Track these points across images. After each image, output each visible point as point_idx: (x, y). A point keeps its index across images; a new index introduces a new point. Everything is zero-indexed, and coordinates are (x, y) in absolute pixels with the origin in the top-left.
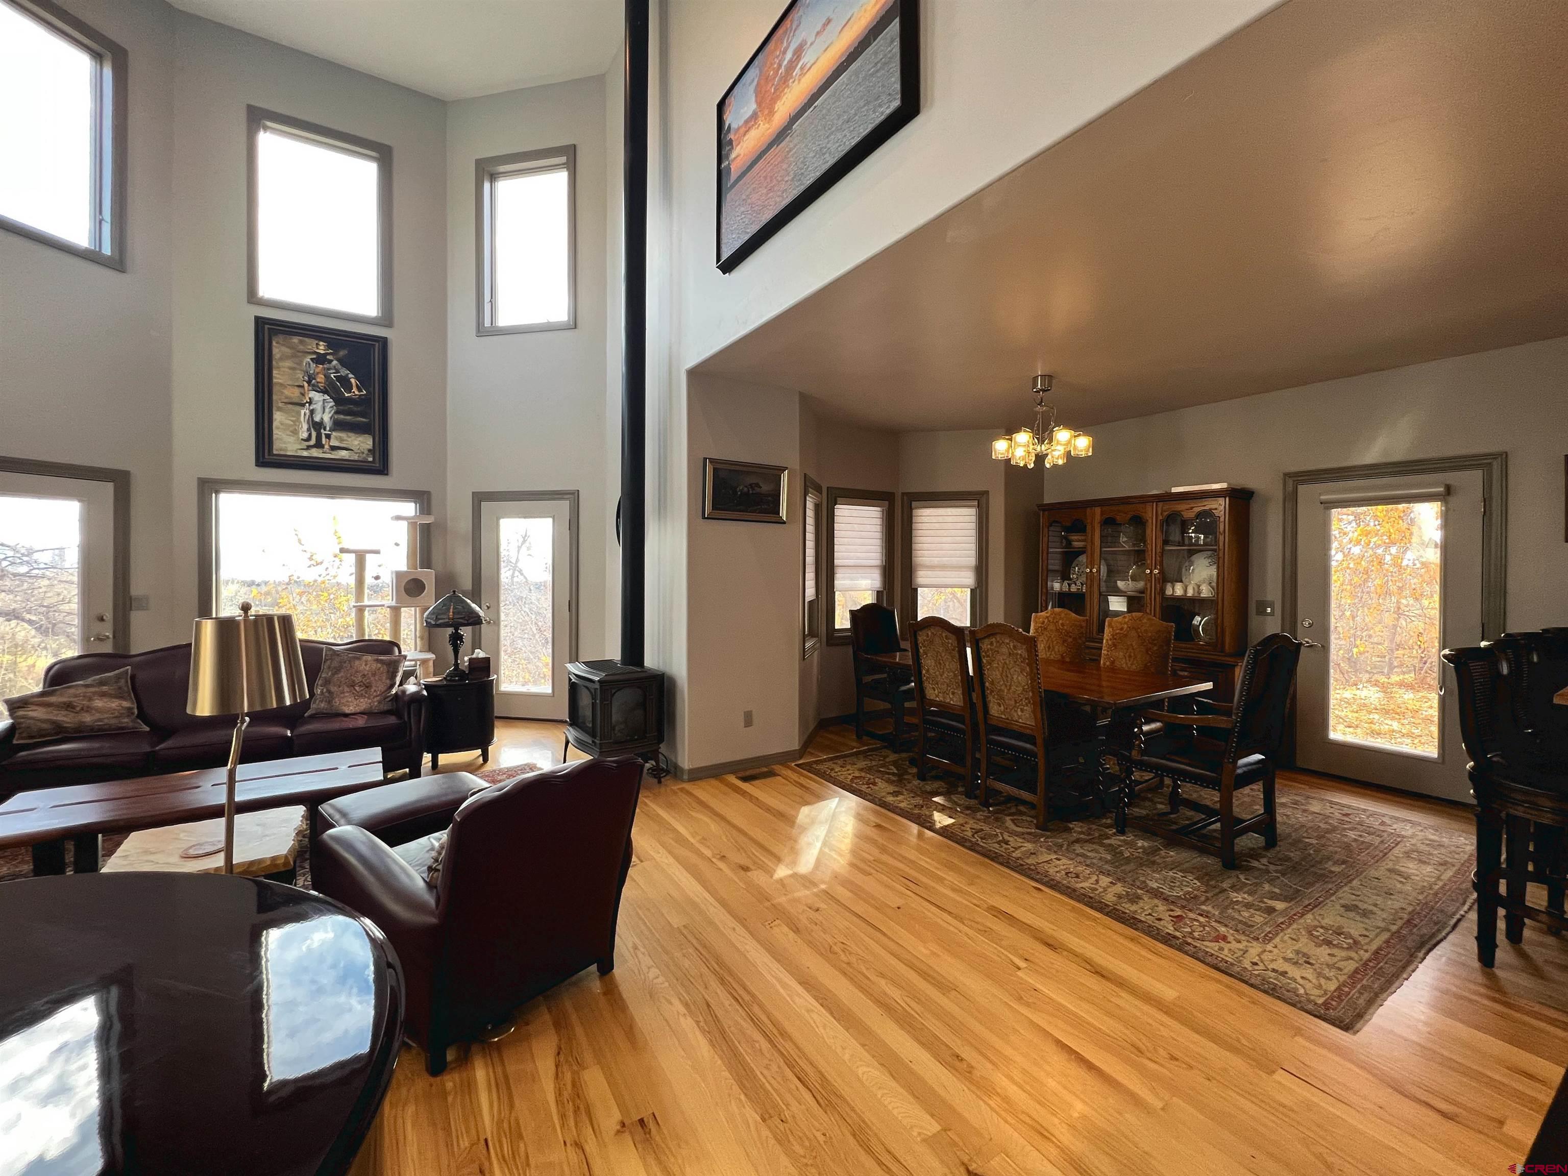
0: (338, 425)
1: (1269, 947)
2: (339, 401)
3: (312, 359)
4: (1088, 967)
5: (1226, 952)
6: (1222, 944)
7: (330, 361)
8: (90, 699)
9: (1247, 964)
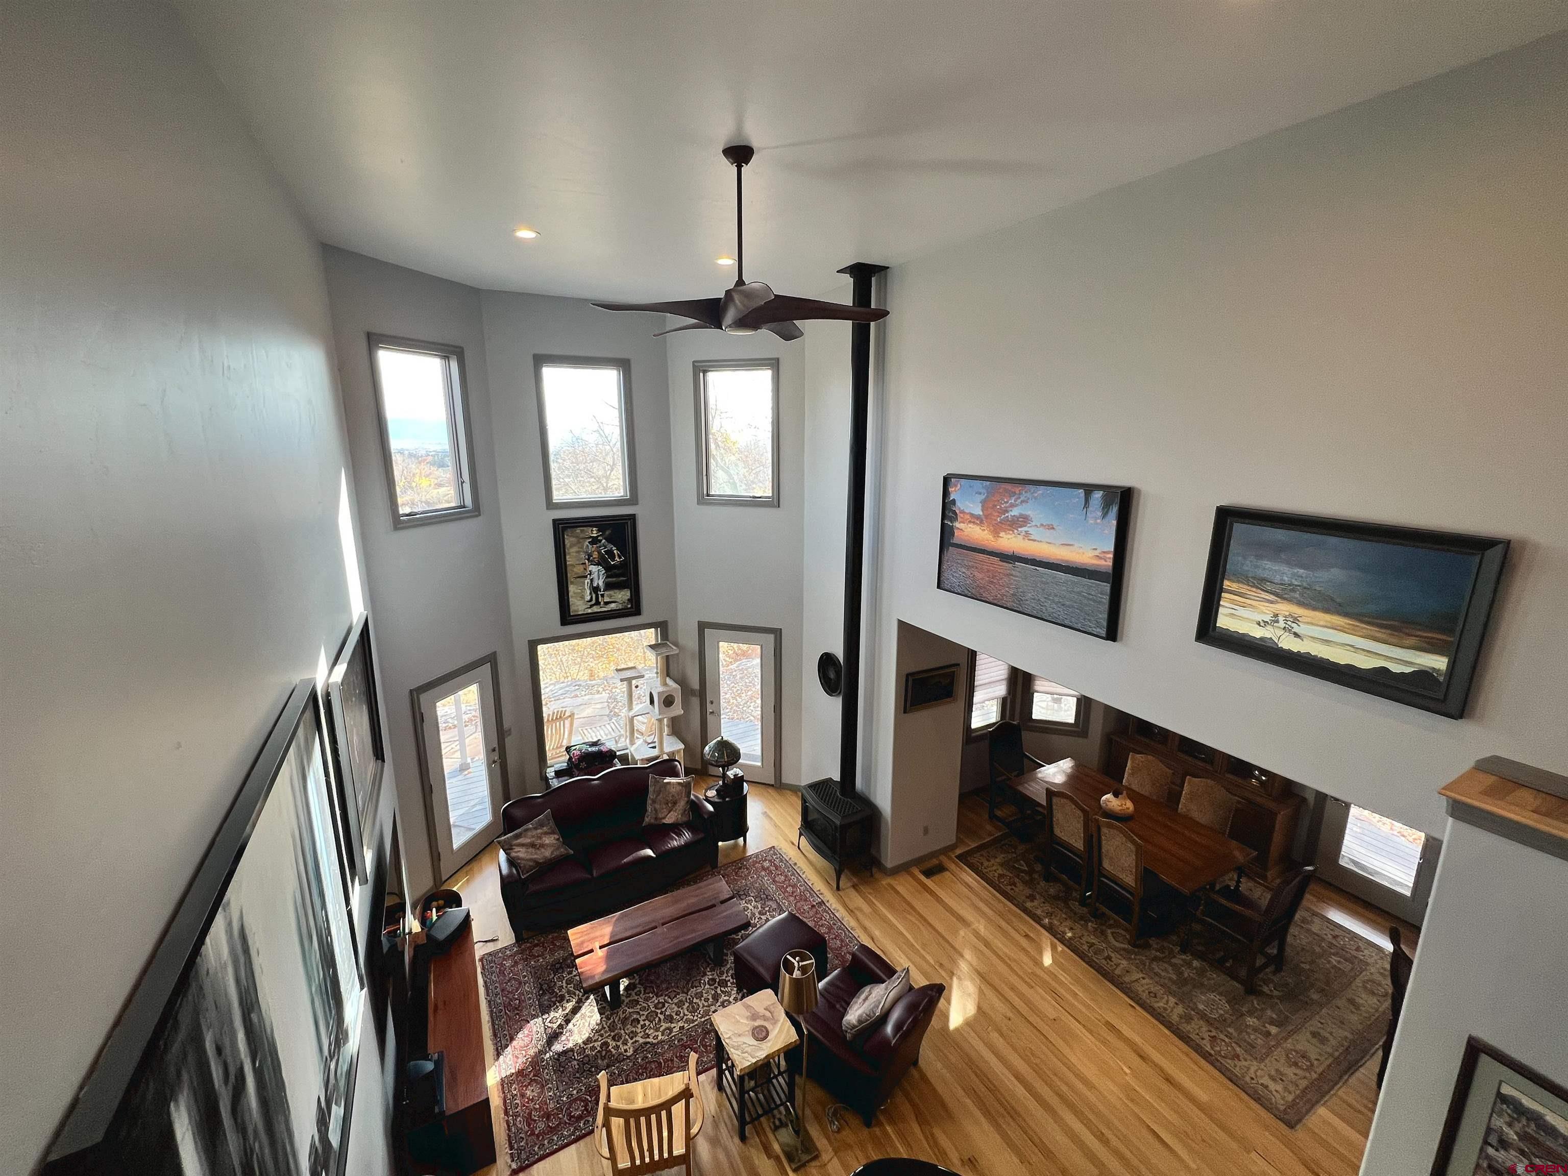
1: (1262, 1066)
3: (589, 542)
4: (1162, 1074)
5: (1238, 1069)
6: (1236, 1062)
7: (600, 541)
8: (540, 838)
9: (1248, 1079)
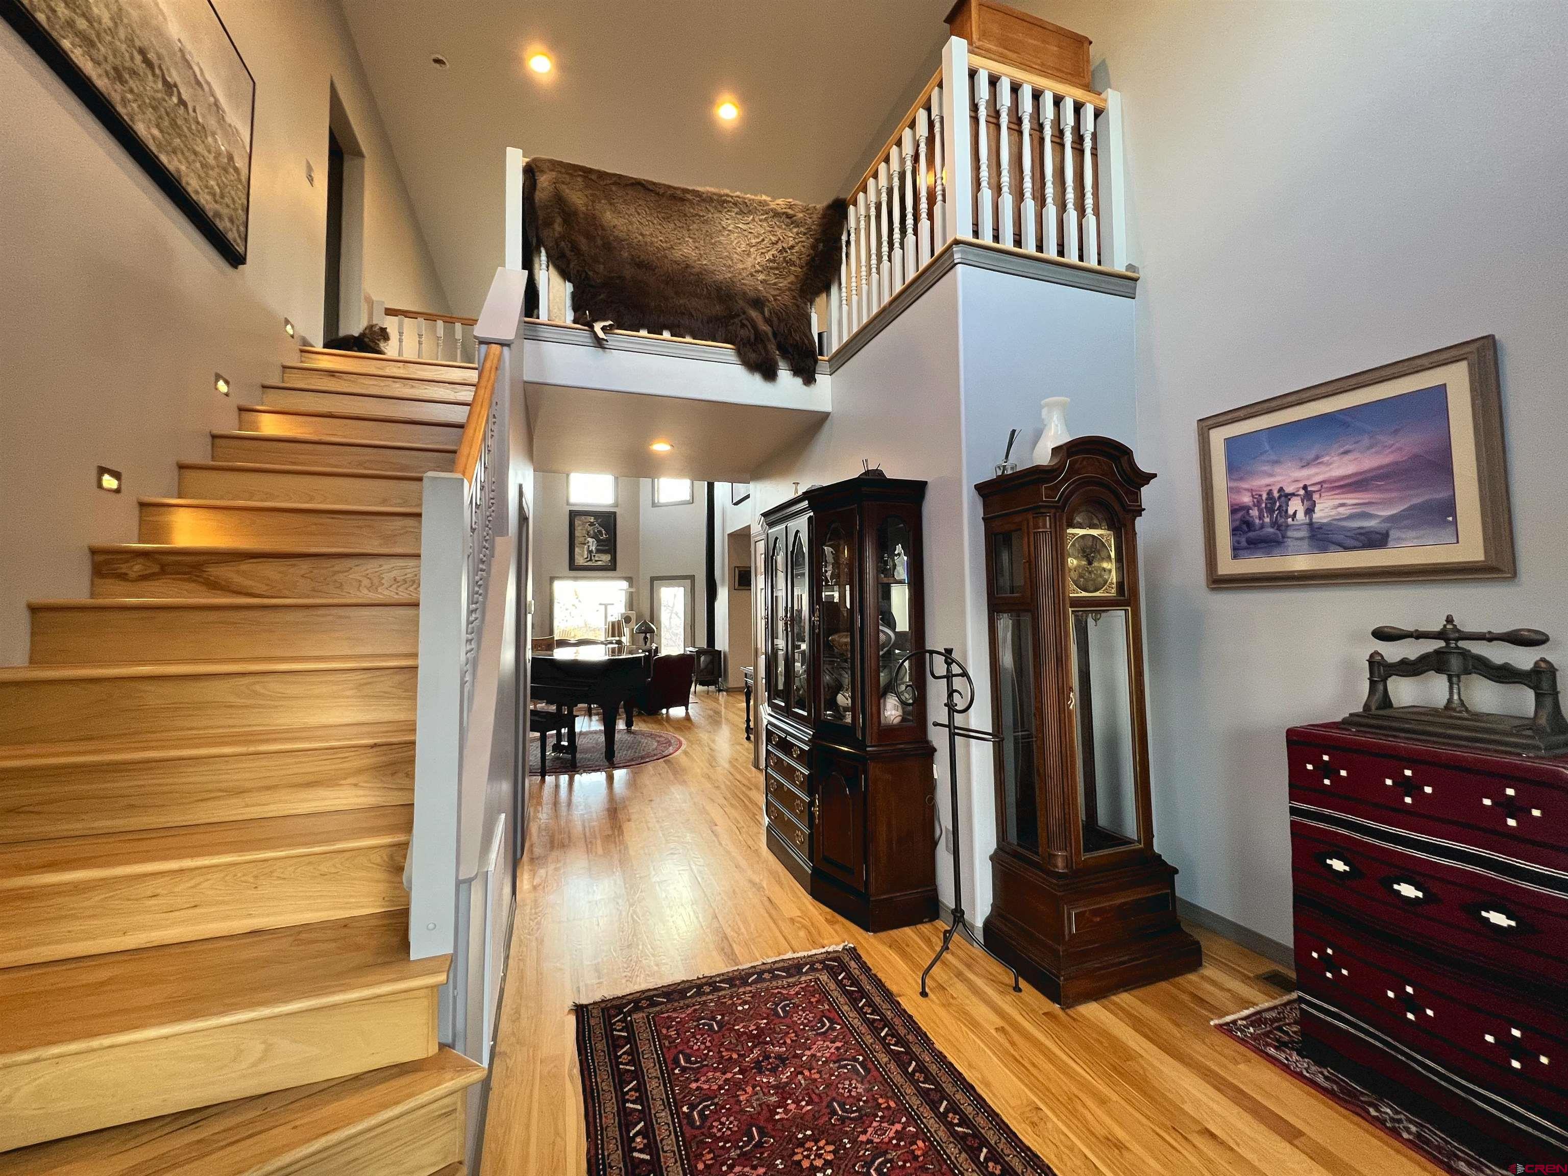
0: (598, 551)
2: (598, 541)
3: (589, 525)
7: (595, 525)
